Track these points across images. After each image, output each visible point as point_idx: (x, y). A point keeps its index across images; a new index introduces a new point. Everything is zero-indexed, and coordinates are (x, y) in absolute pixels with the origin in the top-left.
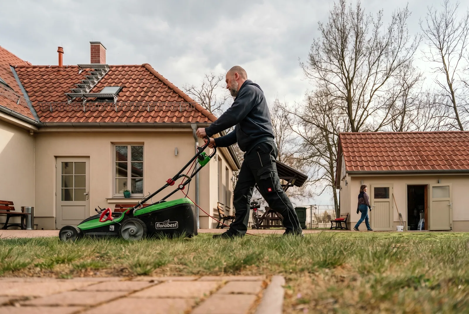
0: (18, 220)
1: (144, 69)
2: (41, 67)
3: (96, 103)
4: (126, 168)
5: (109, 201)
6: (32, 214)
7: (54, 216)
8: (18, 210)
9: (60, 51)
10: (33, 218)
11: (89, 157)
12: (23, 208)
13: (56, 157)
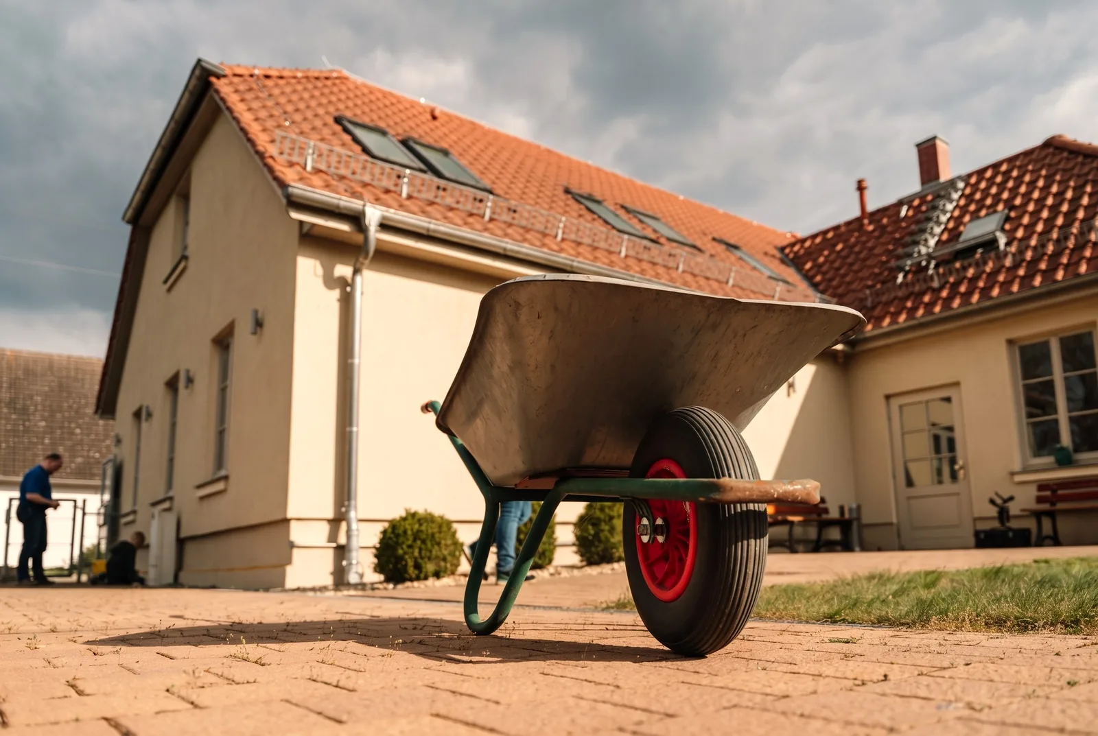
0: (835, 534)
1: (1051, 150)
2: (825, 233)
3: (958, 265)
4: (1053, 394)
5: (1018, 478)
6: (859, 519)
7: (894, 520)
8: (834, 514)
9: (861, 188)
10: (861, 526)
11: (956, 384)
12: (842, 509)
13: (888, 397)
